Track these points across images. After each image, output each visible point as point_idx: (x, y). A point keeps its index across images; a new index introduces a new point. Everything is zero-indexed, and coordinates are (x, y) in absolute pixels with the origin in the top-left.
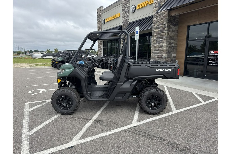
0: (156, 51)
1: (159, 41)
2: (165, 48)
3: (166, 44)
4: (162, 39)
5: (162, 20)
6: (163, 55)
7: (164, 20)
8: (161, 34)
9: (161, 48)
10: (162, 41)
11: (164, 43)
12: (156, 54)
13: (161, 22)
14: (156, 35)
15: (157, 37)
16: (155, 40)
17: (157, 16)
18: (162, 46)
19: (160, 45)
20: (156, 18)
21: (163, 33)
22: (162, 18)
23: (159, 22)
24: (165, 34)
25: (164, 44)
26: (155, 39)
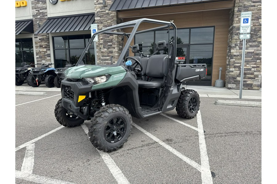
0: (105, 58)
1: (107, 45)
2: (117, 54)
3: (117, 50)
4: (111, 44)
5: (109, 21)
6: (114, 63)
7: (112, 21)
8: (109, 38)
9: (111, 54)
10: (111, 45)
11: (114, 48)
12: (105, 62)
13: (108, 23)
14: (102, 38)
15: (103, 41)
16: (101, 44)
17: (101, 15)
18: (111, 52)
19: (109, 50)
20: (100, 16)
21: (112, 37)
22: (108, 18)
23: (105, 23)
24: (115, 38)
25: (114, 50)
26: (101, 42)
